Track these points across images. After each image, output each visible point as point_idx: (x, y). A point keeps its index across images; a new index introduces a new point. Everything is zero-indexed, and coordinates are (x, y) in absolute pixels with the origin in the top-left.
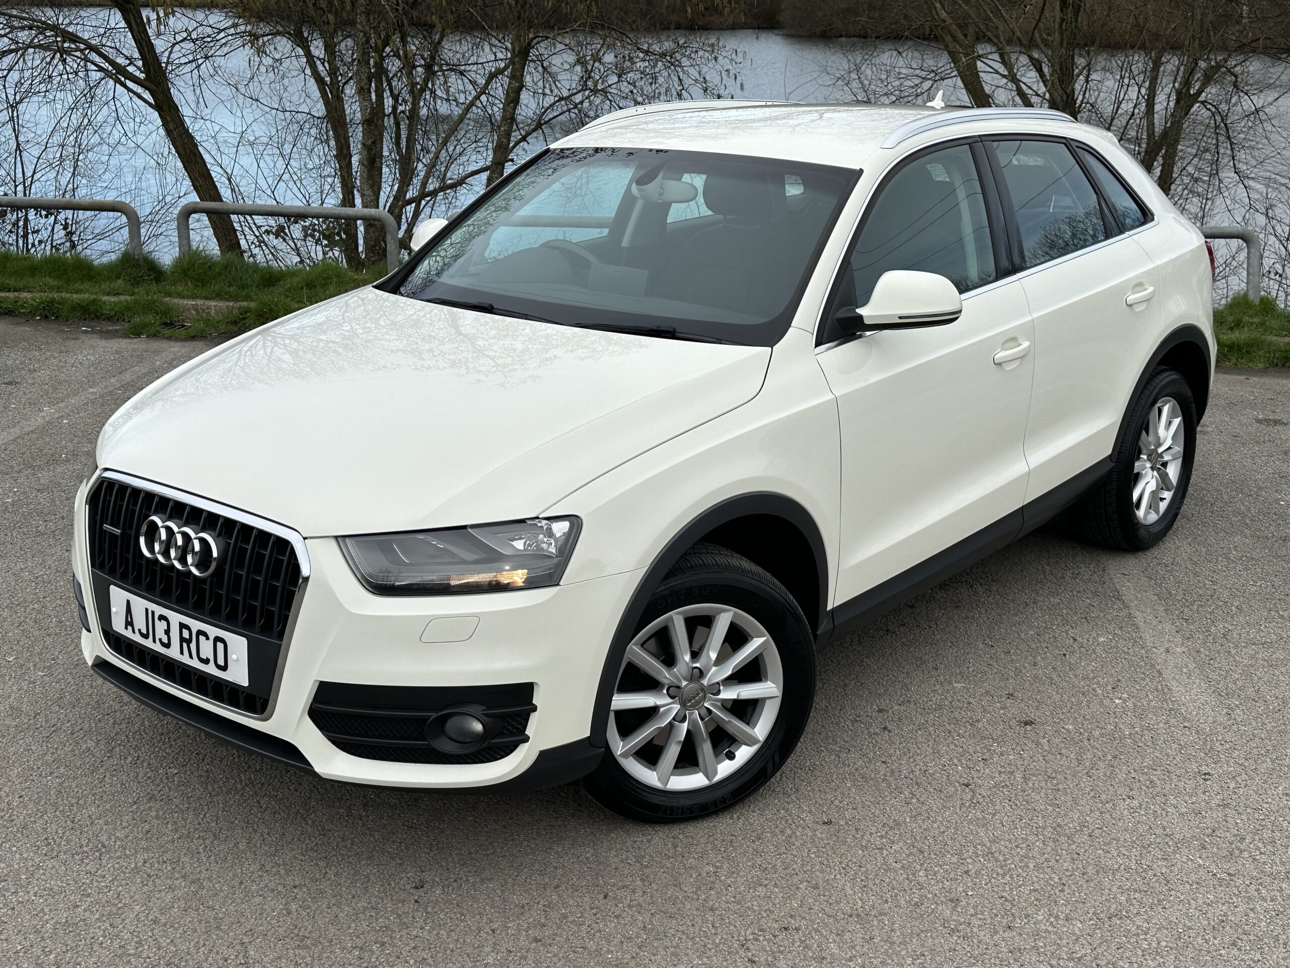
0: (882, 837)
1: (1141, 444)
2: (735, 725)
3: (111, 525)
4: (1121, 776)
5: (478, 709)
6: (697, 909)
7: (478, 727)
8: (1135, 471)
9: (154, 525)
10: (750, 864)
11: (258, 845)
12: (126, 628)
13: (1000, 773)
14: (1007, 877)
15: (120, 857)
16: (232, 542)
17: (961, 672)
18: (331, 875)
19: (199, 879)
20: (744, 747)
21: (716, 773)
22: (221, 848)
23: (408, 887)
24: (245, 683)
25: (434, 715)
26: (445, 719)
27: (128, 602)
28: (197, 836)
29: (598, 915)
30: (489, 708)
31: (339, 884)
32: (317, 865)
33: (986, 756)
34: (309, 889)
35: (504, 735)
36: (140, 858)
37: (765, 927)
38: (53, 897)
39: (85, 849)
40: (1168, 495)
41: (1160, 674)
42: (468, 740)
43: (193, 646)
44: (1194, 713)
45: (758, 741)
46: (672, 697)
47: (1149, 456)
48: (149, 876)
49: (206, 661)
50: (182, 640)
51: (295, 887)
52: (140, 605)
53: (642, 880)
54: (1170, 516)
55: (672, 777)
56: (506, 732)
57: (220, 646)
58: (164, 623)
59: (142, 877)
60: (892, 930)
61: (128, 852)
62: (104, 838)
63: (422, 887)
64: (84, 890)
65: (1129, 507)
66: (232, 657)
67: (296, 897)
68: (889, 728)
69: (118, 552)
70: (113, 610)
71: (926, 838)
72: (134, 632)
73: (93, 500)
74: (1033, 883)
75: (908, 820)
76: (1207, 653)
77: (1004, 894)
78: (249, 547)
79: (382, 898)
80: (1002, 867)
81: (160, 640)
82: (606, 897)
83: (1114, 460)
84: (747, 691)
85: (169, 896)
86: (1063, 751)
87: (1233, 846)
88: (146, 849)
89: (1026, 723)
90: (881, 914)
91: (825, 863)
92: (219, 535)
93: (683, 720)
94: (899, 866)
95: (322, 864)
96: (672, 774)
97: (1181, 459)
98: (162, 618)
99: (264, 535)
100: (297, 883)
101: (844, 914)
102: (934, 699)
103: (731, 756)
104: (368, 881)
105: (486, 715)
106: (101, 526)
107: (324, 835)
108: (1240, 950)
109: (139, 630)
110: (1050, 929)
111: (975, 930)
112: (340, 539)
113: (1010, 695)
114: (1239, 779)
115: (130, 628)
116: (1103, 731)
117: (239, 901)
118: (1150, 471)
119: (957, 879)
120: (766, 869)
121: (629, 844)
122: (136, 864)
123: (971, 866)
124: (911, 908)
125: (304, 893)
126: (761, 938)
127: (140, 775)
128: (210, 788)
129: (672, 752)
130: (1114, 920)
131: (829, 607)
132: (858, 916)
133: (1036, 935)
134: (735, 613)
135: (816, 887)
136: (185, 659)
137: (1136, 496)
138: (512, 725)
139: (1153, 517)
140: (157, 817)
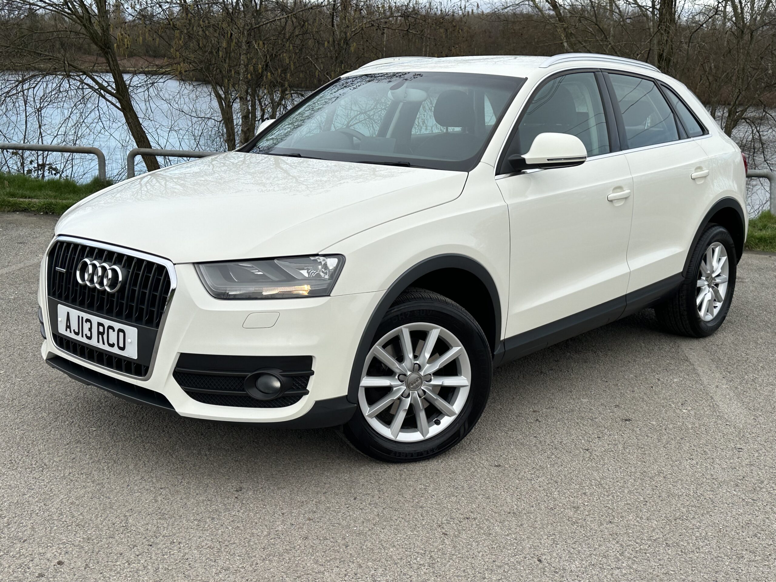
0: (532, 474)
1: (701, 269)
2: (440, 403)
3: (61, 267)
4: (686, 448)
5: (277, 372)
6: (412, 507)
7: (277, 384)
8: (698, 286)
9: (85, 264)
10: (447, 485)
11: (141, 467)
12: (66, 330)
13: (609, 444)
14: (611, 497)
15: (55, 471)
16: (131, 271)
17: (586, 394)
18: (185, 483)
19: (102, 483)
20: (446, 417)
21: (428, 432)
22: (118, 468)
23: (232, 490)
24: (135, 357)
25: (250, 374)
26: (257, 377)
27: (68, 313)
28: (104, 461)
29: (349, 508)
30: (284, 371)
31: (189, 488)
32: (176, 478)
33: (601, 436)
34: (169, 490)
35: (293, 389)
36: (67, 472)
37: (454, 517)
38: (11, 489)
39: (34, 466)
40: (719, 305)
41: (712, 398)
42: (271, 392)
43: (105, 336)
44: (733, 418)
45: (455, 414)
46: (401, 381)
47: (707, 277)
48: (72, 480)
49: (112, 345)
50: (99, 333)
51: (161, 489)
52: (75, 314)
53: (379, 491)
54: (720, 317)
55: (400, 433)
56: (294, 387)
57: (121, 334)
58: (89, 324)
59: (67, 481)
60: (535, 521)
61: (60, 468)
62: (46, 461)
63: (241, 491)
64: (31, 486)
65: (694, 309)
66: (128, 340)
67: (161, 494)
68: (540, 420)
69: (64, 284)
70: (59, 319)
71: (559, 475)
72: (71, 332)
73: (51, 254)
74: (627, 500)
75: (549, 466)
76: (742, 388)
77: (608, 505)
78: (141, 273)
79: (215, 496)
80: (607, 492)
81: (86, 335)
82: (355, 499)
83: (684, 275)
84: (449, 381)
85: (83, 491)
86: (649, 435)
87: (756, 485)
88: (72, 467)
89: (626, 420)
90: (528, 513)
91: (495, 486)
92: (124, 267)
93: (408, 396)
94: (542, 489)
95: (180, 477)
96: (400, 431)
97: (727, 283)
98: (88, 320)
99: (150, 264)
100: (163, 487)
101: (505, 512)
102: (569, 407)
103: (438, 423)
104: (207, 487)
105: (282, 375)
106: (55, 269)
107: (182, 463)
108: (759, 538)
109: (74, 330)
110: (637, 524)
111: (588, 523)
112: (196, 265)
113: (616, 406)
114: (761, 452)
115: (68, 330)
116: (675, 425)
117: (126, 495)
118: (707, 288)
119: (578, 497)
120: (457, 488)
121: (372, 473)
122: (64, 475)
123: (587, 491)
124: (548, 510)
125: (167, 491)
126: (452, 523)
127: (73, 430)
128: (115, 438)
129: (401, 417)
130: (678, 520)
131: (502, 338)
132: (514, 513)
133: (628, 526)
134: (441, 330)
135: (488, 498)
136: (100, 346)
137: (698, 301)
138: (298, 383)
139: (709, 317)
140: (80, 451)
